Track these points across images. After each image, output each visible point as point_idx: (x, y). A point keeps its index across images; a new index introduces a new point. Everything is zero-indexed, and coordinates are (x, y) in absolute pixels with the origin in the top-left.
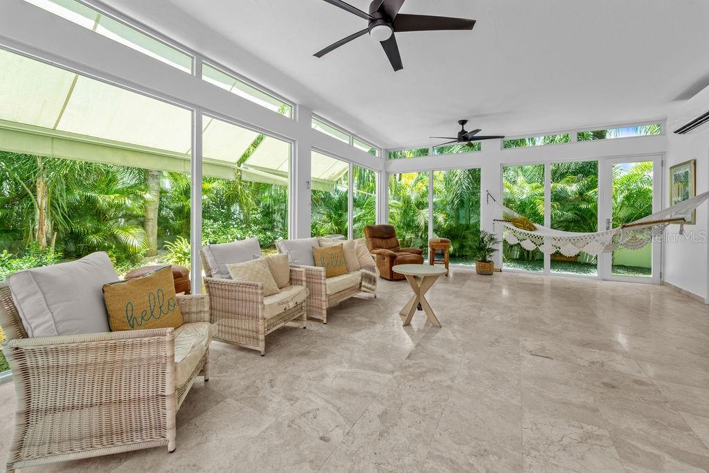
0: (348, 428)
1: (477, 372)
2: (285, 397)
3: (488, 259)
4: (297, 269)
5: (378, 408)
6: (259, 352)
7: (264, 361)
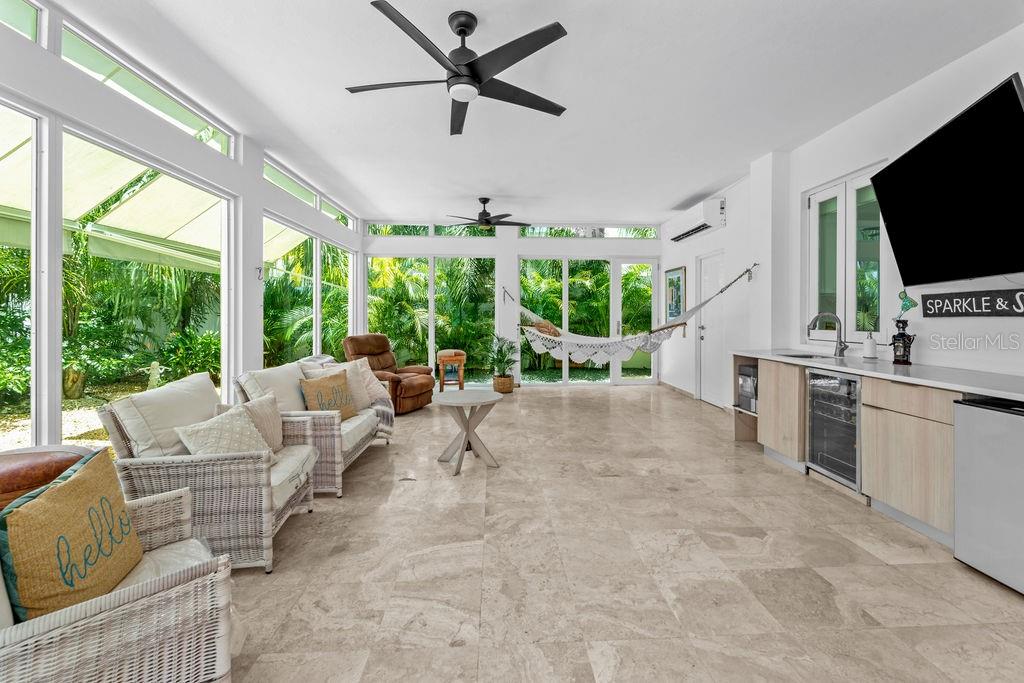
0: (476, 620)
1: (567, 509)
2: (359, 616)
3: (508, 372)
4: (292, 419)
5: (493, 584)
6: (262, 569)
7: (277, 580)
